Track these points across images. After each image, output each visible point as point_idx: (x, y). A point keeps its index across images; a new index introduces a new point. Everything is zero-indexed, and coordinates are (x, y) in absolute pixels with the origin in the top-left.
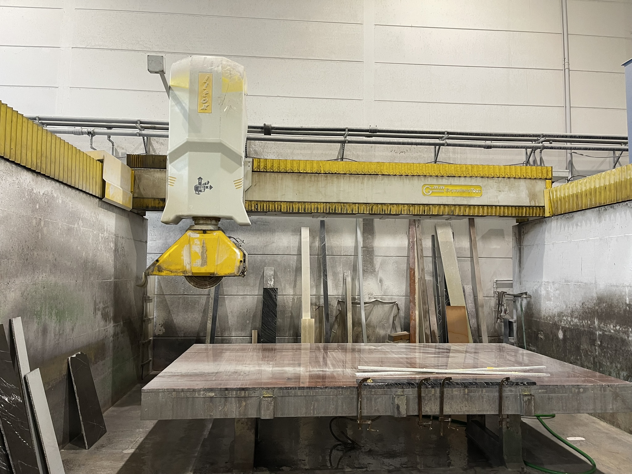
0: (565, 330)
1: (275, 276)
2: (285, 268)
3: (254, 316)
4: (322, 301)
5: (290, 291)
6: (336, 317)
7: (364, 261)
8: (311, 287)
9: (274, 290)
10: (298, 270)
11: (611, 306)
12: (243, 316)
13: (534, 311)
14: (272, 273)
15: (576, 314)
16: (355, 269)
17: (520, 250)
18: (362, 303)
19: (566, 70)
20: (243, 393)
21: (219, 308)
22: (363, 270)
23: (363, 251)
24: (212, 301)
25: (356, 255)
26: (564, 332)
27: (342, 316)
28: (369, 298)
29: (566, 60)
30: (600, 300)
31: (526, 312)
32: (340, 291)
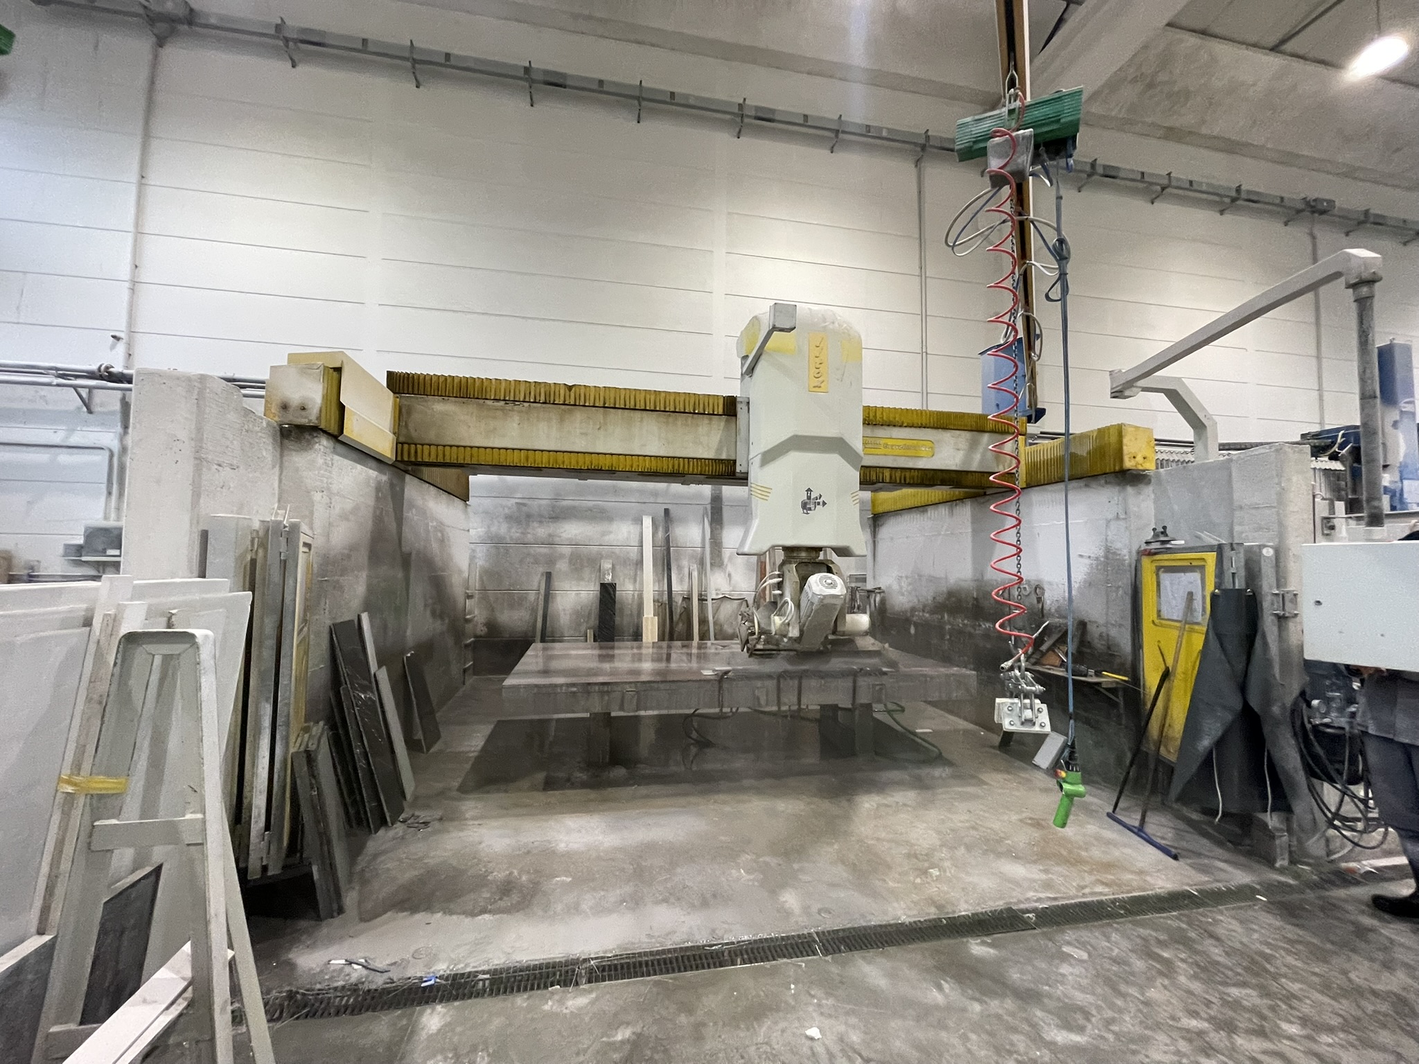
0: (916, 625)
1: (613, 568)
2: (625, 561)
3: (590, 613)
4: (666, 597)
5: (631, 587)
6: (681, 615)
7: (712, 553)
8: (654, 582)
9: (613, 586)
10: (640, 563)
11: (960, 601)
12: (577, 614)
13: (888, 607)
14: (610, 566)
15: (928, 609)
16: (702, 563)
17: (874, 542)
18: (709, 600)
19: (924, 353)
20: (606, 689)
21: (550, 605)
22: (711, 564)
23: (711, 543)
24: (542, 597)
25: (703, 547)
26: (916, 629)
27: (687, 612)
28: (717, 594)
29: (924, 343)
30: (951, 594)
31: (880, 608)
32: (686, 587)
